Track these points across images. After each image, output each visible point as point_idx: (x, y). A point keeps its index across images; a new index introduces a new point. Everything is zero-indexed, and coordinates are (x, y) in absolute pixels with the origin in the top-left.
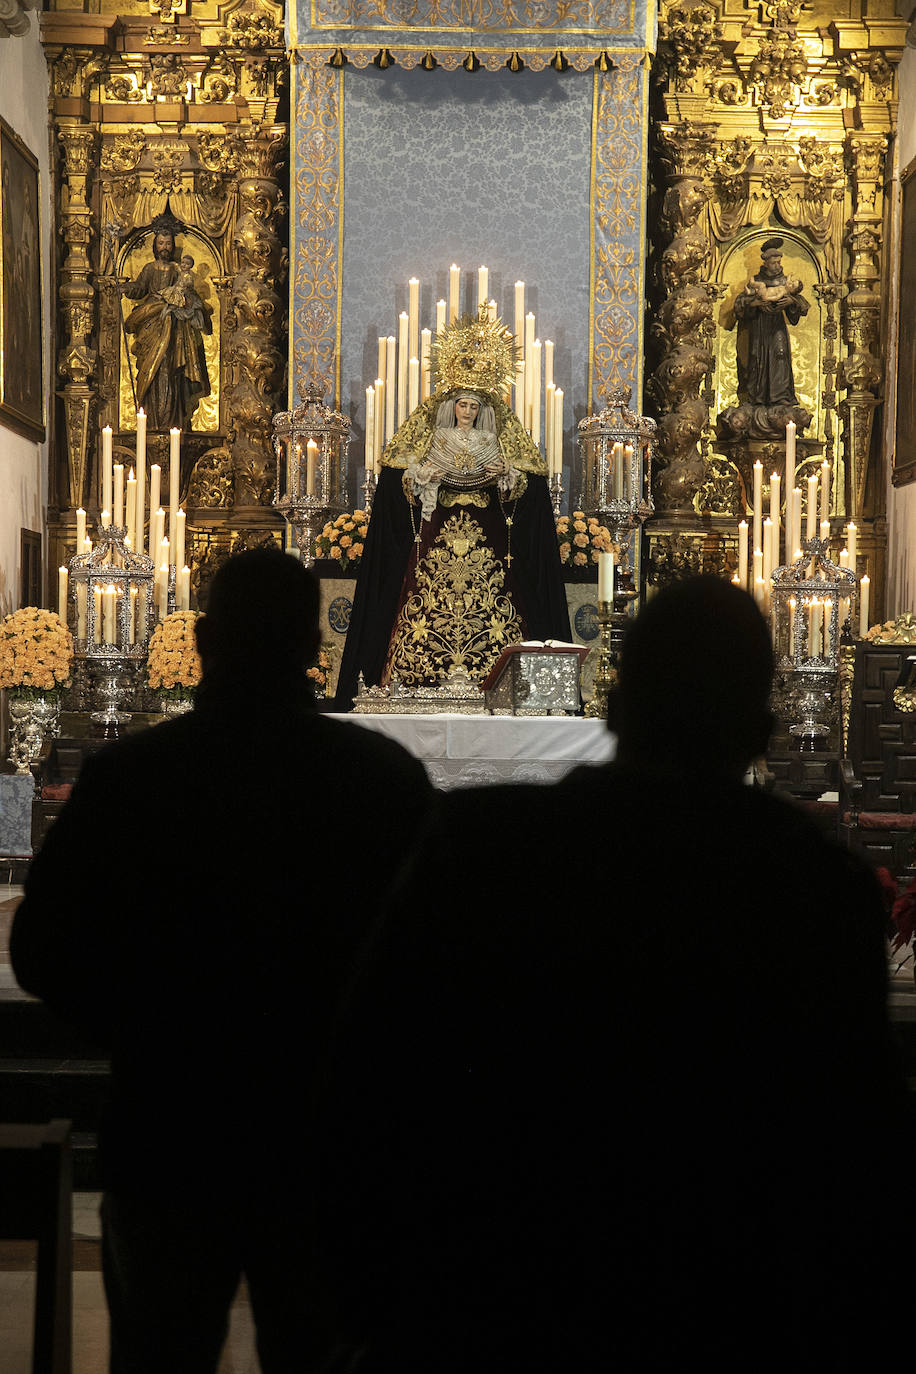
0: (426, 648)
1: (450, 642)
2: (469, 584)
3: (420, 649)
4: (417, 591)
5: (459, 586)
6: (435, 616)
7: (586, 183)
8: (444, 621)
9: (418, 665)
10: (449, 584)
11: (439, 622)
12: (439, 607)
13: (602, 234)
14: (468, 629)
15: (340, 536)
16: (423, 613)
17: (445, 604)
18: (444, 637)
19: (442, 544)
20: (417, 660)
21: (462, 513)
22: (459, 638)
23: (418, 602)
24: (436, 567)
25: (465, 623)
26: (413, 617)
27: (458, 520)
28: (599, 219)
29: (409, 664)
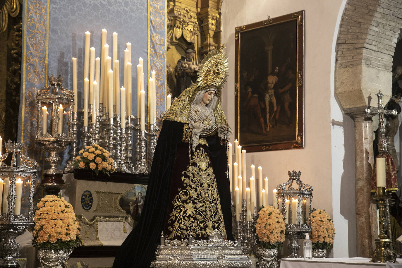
0: (195, 219)
1: (205, 215)
2: (209, 185)
3: (192, 219)
4: (184, 188)
5: (205, 186)
6: (197, 201)
7: (146, 4)
8: (202, 204)
9: (192, 228)
10: (201, 185)
11: (199, 205)
12: (198, 197)
13: (152, 28)
14: (211, 208)
15: (95, 158)
16: (190, 200)
17: (201, 195)
18: (202, 212)
19: (194, 164)
20: (191, 225)
21: (201, 148)
22: (209, 213)
23: (186, 194)
24: (194, 176)
25: (210, 206)
26: (184, 202)
27: (200, 152)
28: (151, 22)
29: (187, 227)
